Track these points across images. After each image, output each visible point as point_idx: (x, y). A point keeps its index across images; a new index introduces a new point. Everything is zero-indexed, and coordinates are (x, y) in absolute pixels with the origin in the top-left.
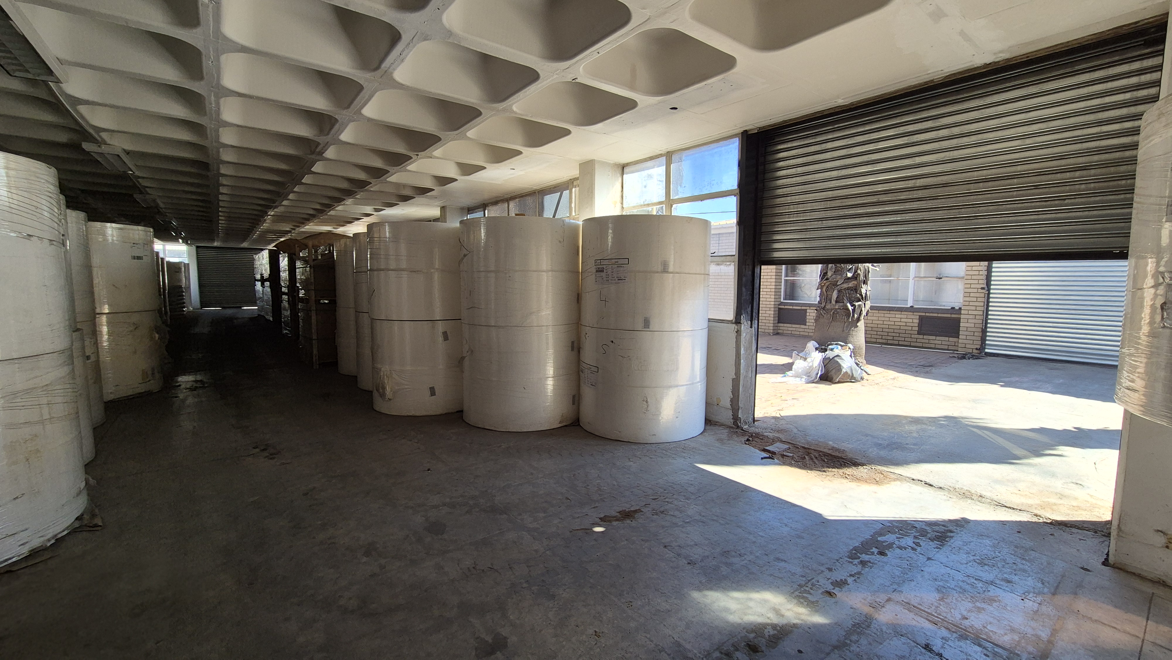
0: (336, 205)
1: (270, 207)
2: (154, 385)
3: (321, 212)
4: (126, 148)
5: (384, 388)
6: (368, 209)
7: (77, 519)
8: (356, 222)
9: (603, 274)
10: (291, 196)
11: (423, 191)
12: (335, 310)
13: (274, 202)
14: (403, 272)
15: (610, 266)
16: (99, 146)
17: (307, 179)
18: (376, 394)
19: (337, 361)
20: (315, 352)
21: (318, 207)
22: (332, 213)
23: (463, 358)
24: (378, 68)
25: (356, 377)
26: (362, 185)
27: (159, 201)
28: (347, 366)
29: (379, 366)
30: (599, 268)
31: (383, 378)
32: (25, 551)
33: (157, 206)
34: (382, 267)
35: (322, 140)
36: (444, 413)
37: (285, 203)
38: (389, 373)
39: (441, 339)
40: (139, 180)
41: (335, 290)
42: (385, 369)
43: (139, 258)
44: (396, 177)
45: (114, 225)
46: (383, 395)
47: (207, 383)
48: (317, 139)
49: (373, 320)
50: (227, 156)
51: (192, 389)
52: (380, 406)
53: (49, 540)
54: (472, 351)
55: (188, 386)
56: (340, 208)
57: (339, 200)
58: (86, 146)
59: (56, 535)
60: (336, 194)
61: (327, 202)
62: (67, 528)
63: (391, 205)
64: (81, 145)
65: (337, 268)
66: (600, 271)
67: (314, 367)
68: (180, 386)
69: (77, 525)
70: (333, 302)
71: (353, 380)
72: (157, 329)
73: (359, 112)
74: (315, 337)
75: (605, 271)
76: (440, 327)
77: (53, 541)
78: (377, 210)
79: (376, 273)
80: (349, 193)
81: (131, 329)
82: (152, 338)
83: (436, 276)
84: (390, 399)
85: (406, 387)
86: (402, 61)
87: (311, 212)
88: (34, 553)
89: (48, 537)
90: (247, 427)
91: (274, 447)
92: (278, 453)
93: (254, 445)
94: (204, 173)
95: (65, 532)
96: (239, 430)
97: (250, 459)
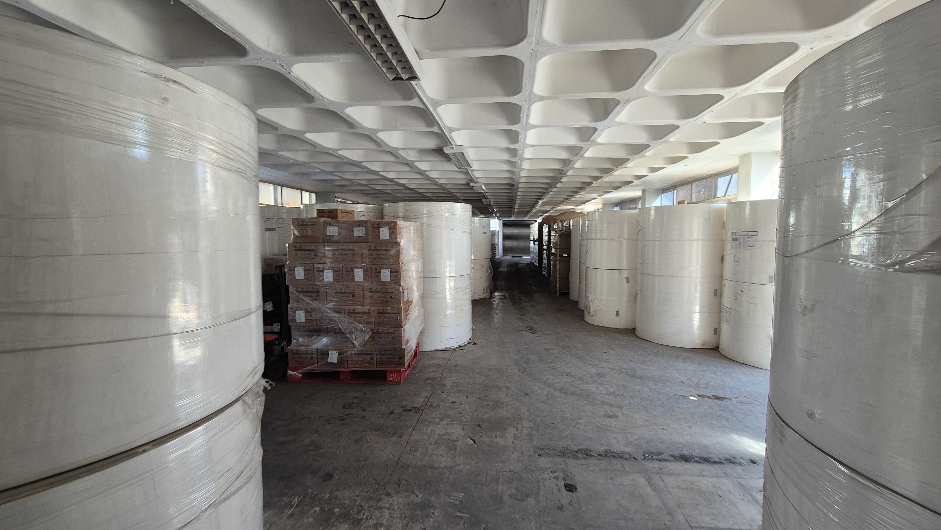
0: (575, 195)
1: (540, 199)
2: (487, 295)
3: (567, 199)
4: (485, 183)
5: (590, 308)
6: (594, 196)
7: (469, 339)
8: (588, 203)
9: (737, 243)
10: (551, 193)
11: (628, 183)
12: (569, 261)
13: (542, 196)
14: (604, 241)
15: (742, 237)
16: (476, 184)
17: (559, 185)
18: (586, 312)
19: (569, 293)
20: (557, 286)
21: (565, 197)
22: (573, 199)
23: (637, 294)
24: (589, 140)
25: (578, 302)
26: (589, 184)
27: (491, 202)
28: (574, 295)
29: (588, 295)
30: (734, 238)
31: (590, 302)
32: (458, 345)
33: (490, 204)
34: (593, 237)
35: (565, 169)
36: (625, 328)
37: (548, 196)
38: (593, 299)
39: (625, 281)
40: (486, 193)
41: (570, 249)
42: (591, 297)
43: (485, 233)
44: (607, 179)
45: (477, 218)
46: (589, 312)
47: (507, 297)
48: (562, 169)
49: (586, 268)
50: (522, 180)
51: (501, 299)
52: (588, 318)
53: (463, 344)
54: (641, 290)
55: (499, 298)
56: (577, 196)
57: (576, 193)
58: (472, 184)
59: (464, 343)
60: (575, 190)
61: (570, 194)
62: (467, 341)
63: (608, 192)
64: (470, 184)
65: (572, 235)
66: (735, 240)
67: (557, 295)
68: (496, 297)
69: (470, 341)
70: (569, 256)
71: (576, 303)
72: (489, 268)
73: (582, 156)
74: (558, 277)
75: (738, 240)
76: (626, 274)
77: (464, 345)
78: (600, 196)
79: (589, 240)
80: (582, 189)
81: (481, 267)
82: (488, 273)
83: (625, 243)
84: (593, 315)
85: (603, 309)
86: (600, 136)
87: (562, 200)
88: (460, 347)
89: (463, 342)
90: (524, 319)
91: (534, 329)
92: (536, 332)
93: (527, 327)
94: (512, 188)
95: (467, 343)
96: (520, 320)
97: (524, 332)
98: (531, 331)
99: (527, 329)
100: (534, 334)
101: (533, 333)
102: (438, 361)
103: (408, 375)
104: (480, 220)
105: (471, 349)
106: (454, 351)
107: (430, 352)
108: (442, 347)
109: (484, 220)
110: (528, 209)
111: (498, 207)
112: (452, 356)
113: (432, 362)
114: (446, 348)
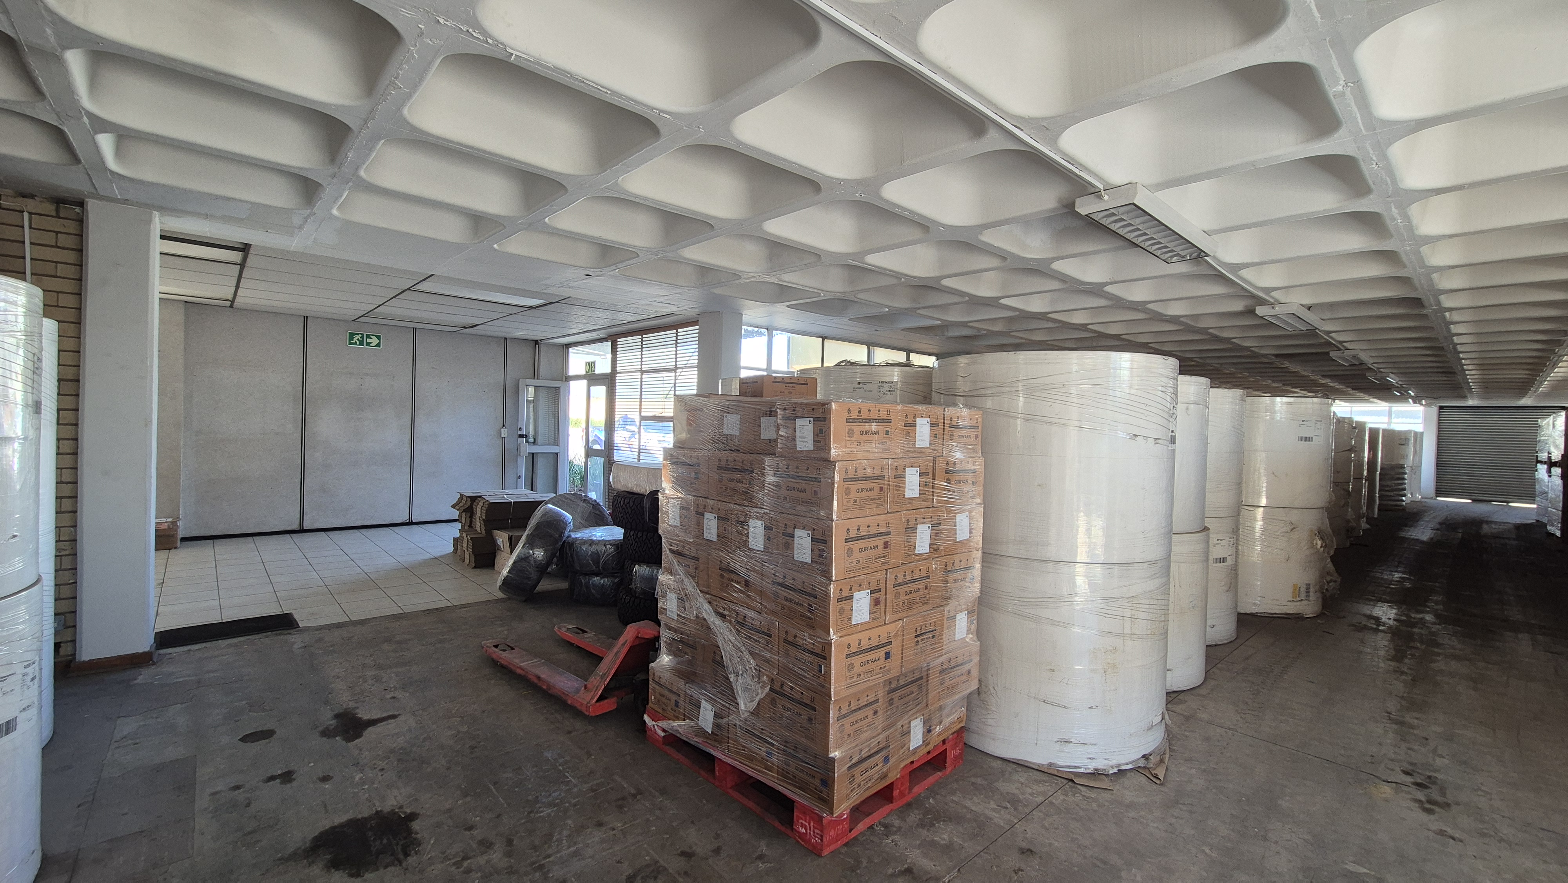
2: (1308, 607)
7: (1144, 756)
16: (1273, 308)
27: (1365, 357)
32: (1091, 766)
40: (1331, 335)
43: (1307, 439)
45: (1285, 399)
50: (1446, 283)
53: (1112, 767)
58: (1260, 311)
59: (1119, 765)
62: (1131, 763)
64: (1256, 309)
69: (1142, 763)
72: (1321, 534)
77: (1115, 770)
82: (1312, 546)
88: (1096, 774)
89: (1114, 762)
90: (1411, 727)
91: (1443, 791)
92: (1448, 805)
93: (1409, 768)
94: (1416, 312)
95: (1130, 767)
96: (1395, 727)
97: (1387, 790)
98: (1421, 795)
99: (1408, 779)
100: (1429, 811)
101: (1429, 806)
102: (993, 805)
103: (871, 828)
104: (1289, 403)
105: (1129, 796)
106: (1070, 783)
107: (999, 762)
108: (1038, 757)
109: (1306, 403)
110: (1521, 374)
111: (1401, 373)
112: (1051, 803)
113: (976, 805)
114: (1051, 765)
